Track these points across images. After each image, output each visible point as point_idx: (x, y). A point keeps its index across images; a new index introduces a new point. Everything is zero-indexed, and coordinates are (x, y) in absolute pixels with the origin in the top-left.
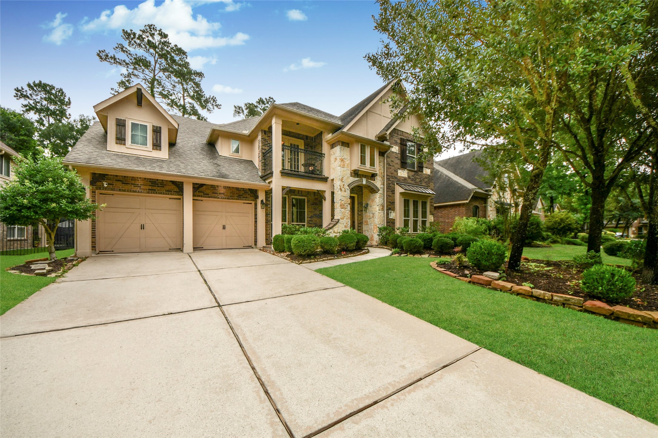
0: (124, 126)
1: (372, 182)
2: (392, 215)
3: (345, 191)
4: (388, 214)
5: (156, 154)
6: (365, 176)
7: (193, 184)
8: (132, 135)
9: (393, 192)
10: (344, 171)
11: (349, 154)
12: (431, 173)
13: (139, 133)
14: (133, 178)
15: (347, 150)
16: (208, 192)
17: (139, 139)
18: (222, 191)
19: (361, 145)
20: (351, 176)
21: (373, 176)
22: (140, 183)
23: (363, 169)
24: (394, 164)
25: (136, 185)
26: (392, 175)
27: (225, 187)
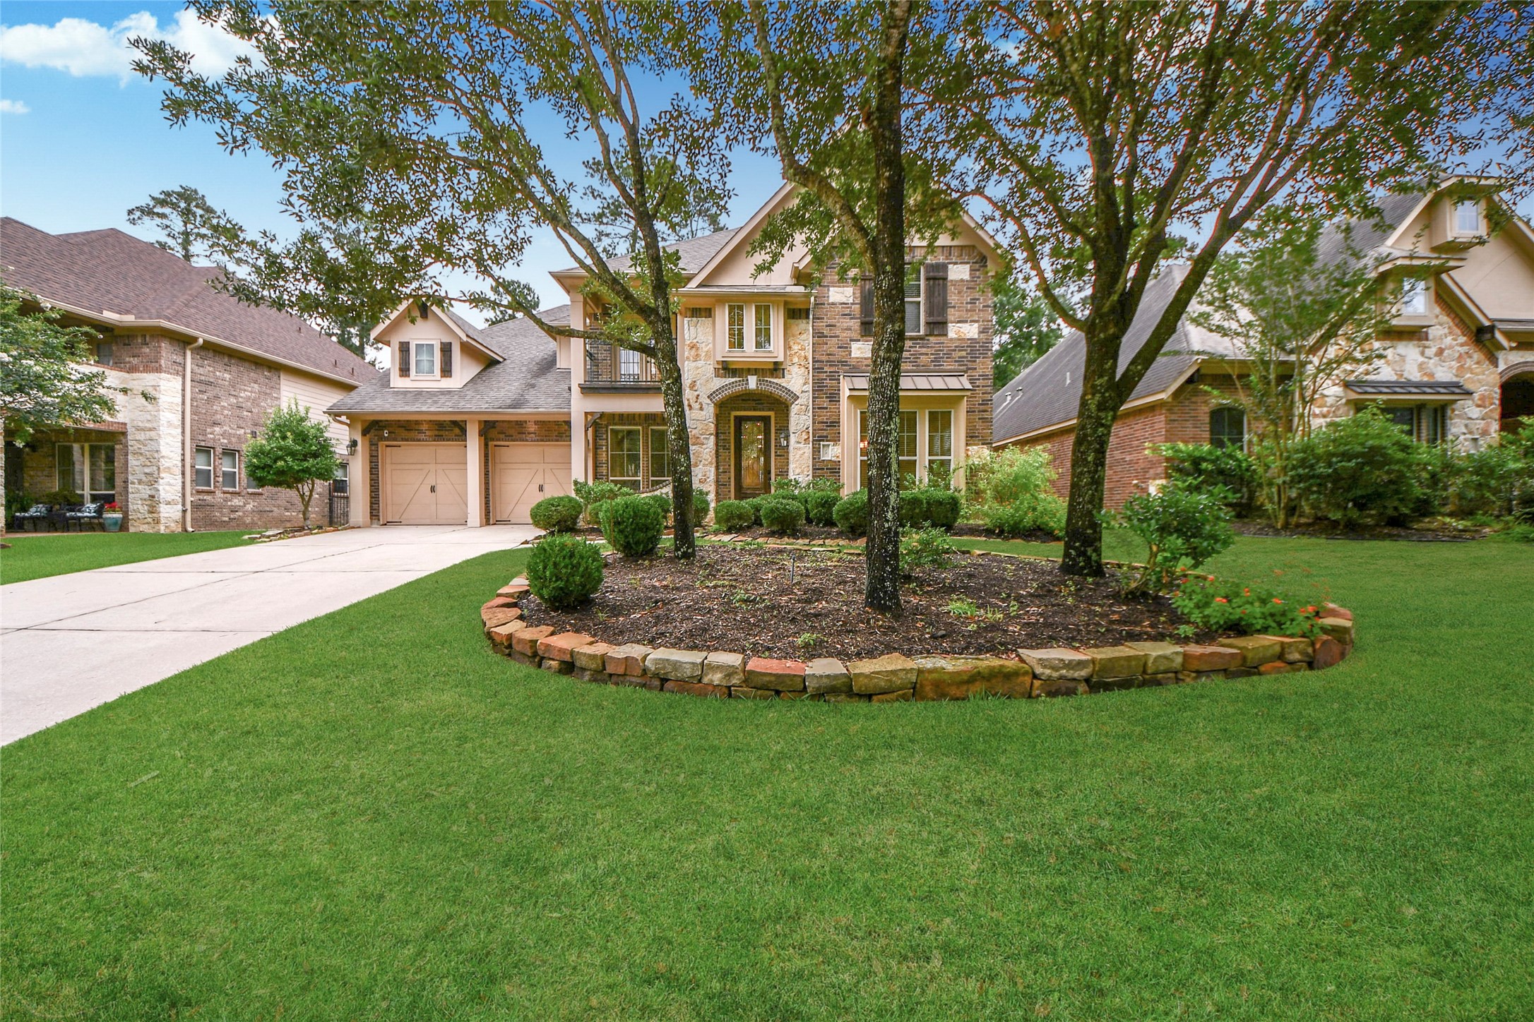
0: (408, 350)
1: (775, 381)
2: (831, 453)
3: (701, 409)
4: (816, 451)
5: (446, 384)
6: (755, 371)
7: (480, 422)
8: (417, 362)
9: (834, 397)
10: (698, 368)
11: (710, 330)
12: (980, 332)
13: (425, 357)
14: (417, 422)
15: (704, 322)
16: (512, 432)
17: (425, 365)
18: (532, 428)
19: (731, 309)
20: (717, 376)
21: (777, 369)
22: (424, 427)
23: (736, 357)
24: (838, 333)
25: (420, 432)
26: (832, 358)
27: (536, 423)
